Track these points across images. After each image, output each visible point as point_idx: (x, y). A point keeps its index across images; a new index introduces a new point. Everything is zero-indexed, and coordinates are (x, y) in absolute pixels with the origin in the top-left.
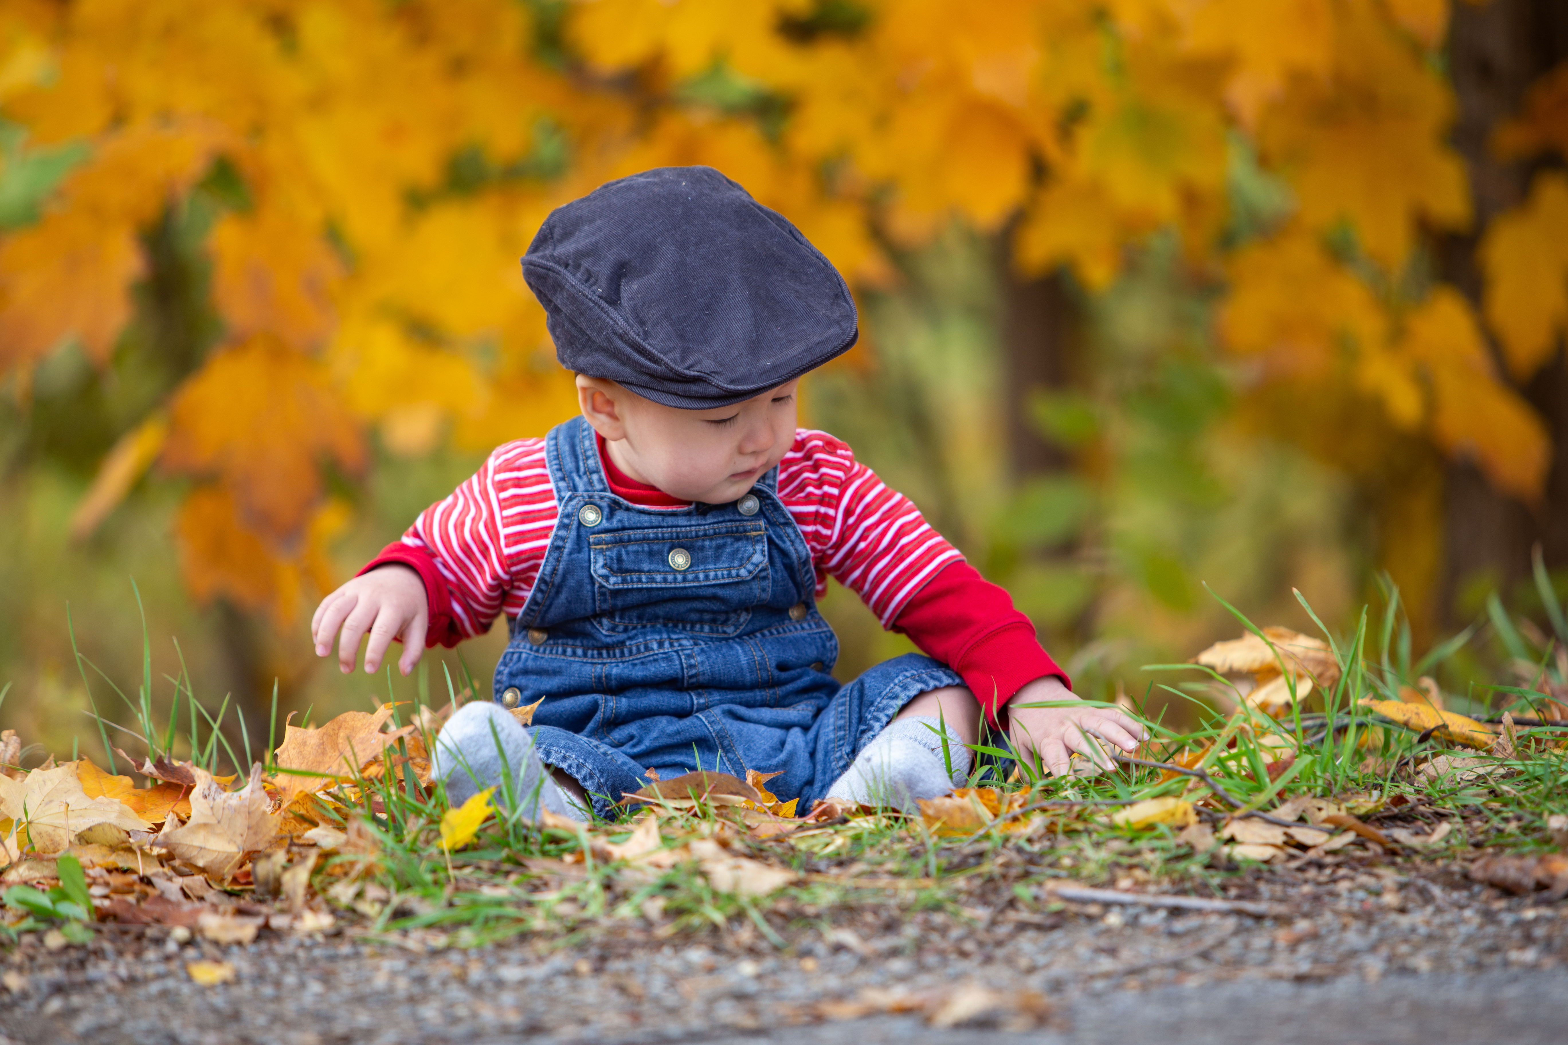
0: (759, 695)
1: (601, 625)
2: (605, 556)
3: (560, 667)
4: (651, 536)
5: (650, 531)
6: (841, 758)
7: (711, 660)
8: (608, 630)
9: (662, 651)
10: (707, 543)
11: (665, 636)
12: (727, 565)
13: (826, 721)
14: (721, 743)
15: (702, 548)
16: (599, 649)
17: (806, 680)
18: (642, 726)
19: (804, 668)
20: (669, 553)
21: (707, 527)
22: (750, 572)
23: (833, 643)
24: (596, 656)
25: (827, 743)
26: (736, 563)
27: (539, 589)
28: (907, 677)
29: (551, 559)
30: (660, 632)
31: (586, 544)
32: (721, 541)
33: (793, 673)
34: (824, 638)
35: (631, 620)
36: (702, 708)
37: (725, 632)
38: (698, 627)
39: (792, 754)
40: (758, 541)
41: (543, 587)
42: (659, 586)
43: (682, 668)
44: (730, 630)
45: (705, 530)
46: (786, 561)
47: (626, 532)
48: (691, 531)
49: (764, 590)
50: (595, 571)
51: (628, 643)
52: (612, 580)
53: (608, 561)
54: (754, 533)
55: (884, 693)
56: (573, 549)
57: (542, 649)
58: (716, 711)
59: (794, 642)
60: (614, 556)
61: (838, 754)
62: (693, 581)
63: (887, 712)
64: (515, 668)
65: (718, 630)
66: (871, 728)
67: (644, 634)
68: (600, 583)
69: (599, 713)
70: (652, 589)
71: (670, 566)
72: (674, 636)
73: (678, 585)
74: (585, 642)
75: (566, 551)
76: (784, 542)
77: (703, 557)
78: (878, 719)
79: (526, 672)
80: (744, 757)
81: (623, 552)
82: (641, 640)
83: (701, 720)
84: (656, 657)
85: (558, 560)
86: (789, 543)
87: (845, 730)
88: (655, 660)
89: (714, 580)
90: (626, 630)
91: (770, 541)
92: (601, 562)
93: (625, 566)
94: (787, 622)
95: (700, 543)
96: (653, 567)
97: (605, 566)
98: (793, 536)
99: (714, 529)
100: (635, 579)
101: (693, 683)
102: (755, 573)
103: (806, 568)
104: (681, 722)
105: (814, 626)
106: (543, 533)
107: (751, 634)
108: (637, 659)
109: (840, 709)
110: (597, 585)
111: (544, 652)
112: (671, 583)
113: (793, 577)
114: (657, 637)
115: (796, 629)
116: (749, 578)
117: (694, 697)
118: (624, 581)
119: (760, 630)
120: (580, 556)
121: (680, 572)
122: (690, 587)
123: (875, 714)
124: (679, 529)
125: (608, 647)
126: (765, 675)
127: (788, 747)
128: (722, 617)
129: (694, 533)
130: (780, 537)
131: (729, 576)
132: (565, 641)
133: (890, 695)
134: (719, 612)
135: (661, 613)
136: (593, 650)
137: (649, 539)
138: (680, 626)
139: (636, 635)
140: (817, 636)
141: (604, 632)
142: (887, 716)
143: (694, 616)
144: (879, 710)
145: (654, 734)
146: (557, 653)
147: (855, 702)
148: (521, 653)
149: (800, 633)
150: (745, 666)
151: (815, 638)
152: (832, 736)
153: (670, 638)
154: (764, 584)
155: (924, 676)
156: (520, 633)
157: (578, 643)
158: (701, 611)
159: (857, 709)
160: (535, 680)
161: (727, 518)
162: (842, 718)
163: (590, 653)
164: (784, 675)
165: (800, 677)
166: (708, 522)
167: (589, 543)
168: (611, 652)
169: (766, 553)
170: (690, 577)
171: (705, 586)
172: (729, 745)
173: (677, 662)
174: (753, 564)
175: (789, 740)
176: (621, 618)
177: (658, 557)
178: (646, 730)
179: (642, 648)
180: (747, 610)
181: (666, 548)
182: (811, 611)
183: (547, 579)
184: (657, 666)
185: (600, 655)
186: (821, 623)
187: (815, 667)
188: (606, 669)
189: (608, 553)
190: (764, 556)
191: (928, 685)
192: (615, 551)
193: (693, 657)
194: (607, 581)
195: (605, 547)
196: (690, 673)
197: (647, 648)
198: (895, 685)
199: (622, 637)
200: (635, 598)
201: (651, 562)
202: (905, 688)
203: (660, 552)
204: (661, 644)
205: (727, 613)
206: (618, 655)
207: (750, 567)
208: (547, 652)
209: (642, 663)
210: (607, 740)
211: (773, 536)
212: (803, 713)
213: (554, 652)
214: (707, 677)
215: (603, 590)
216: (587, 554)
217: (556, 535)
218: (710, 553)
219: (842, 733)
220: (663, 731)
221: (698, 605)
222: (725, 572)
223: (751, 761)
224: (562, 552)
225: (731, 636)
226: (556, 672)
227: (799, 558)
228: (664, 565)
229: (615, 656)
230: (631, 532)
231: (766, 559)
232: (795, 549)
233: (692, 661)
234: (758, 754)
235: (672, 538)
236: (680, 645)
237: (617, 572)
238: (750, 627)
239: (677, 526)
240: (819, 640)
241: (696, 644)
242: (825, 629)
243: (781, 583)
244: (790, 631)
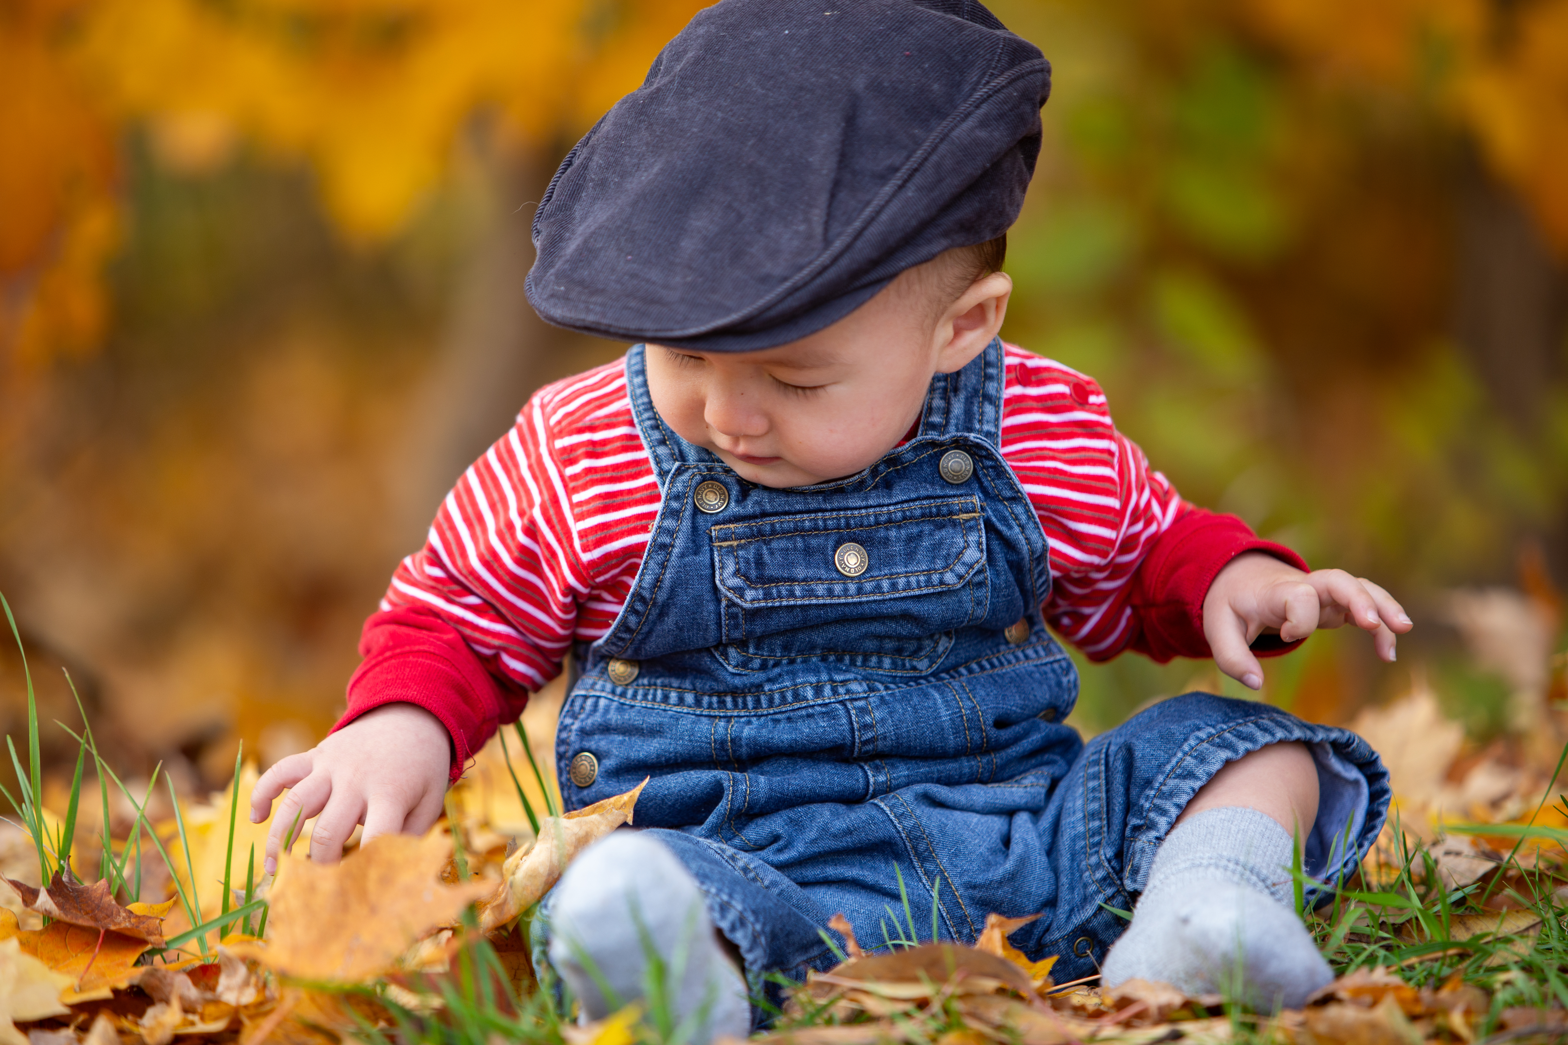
0: (966, 765)
1: (727, 659)
2: (736, 557)
3: (661, 724)
4: (807, 524)
5: (805, 516)
6: (1098, 865)
7: (896, 716)
8: (735, 667)
9: (820, 702)
10: (893, 533)
11: (824, 677)
12: (924, 567)
13: (1070, 805)
14: (915, 848)
15: (886, 541)
16: (720, 694)
17: (1036, 738)
18: (791, 820)
19: (1031, 720)
20: (835, 551)
21: (892, 508)
22: (960, 577)
23: (1072, 677)
24: (715, 705)
25: (1074, 840)
26: (939, 564)
27: (631, 610)
28: (1202, 741)
29: (652, 564)
30: (816, 671)
31: (707, 540)
32: (915, 530)
33: (1017, 729)
34: (1059, 671)
35: (772, 651)
36: (885, 790)
37: (914, 668)
38: (874, 659)
39: (1023, 861)
40: (971, 528)
41: (639, 607)
42: (821, 601)
43: (852, 730)
44: (922, 665)
45: (889, 513)
46: (1013, 557)
47: (768, 520)
48: (868, 516)
49: (979, 603)
50: (722, 581)
51: (767, 688)
52: (749, 594)
53: (742, 565)
54: (965, 516)
55: (1168, 767)
56: (687, 548)
57: (630, 693)
58: (906, 796)
59: (1018, 680)
60: (751, 556)
61: (1094, 860)
62: (872, 592)
63: (1176, 800)
64: (589, 721)
65: (904, 665)
66: (1151, 826)
67: (793, 674)
68: (729, 600)
69: (724, 801)
70: (809, 606)
71: (838, 571)
72: (838, 677)
73: (850, 600)
74: (698, 685)
75: (676, 550)
76: (1010, 527)
77: (887, 555)
78: (1163, 812)
79: (606, 729)
80: (949, 867)
81: (765, 551)
82: (788, 684)
83: (884, 811)
84: (810, 710)
85: (663, 566)
86: (1017, 529)
87: (1100, 819)
88: (809, 716)
89: (904, 590)
90: (764, 667)
91: (990, 527)
92: (731, 567)
93: (768, 572)
94: (1002, 647)
95: (882, 533)
96: (811, 573)
97: (737, 573)
98: (1023, 518)
99: (904, 512)
100: (784, 593)
101: (867, 752)
102: (968, 578)
103: (1040, 568)
104: (853, 816)
105: (1042, 653)
106: (640, 523)
107: (952, 670)
108: (781, 713)
109: (1091, 784)
110: (724, 603)
111: (634, 696)
112: (839, 597)
113: (1020, 583)
114: (813, 679)
115: (1017, 659)
116: (959, 586)
117: (870, 773)
118: (767, 596)
119: (966, 663)
120: (698, 559)
121: (852, 578)
122: (868, 602)
123: (1157, 801)
124: (849, 512)
125: (735, 692)
126: (976, 737)
127: (1017, 848)
128: (912, 646)
129: (872, 519)
130: (1004, 520)
131: (929, 583)
132: (667, 681)
133: (1179, 771)
134: (909, 638)
135: (820, 641)
136: (710, 696)
137: (803, 529)
138: (847, 659)
139: (780, 675)
140: (1047, 669)
141: (730, 669)
142: (1178, 806)
143: (870, 644)
144: (1162, 795)
145: (812, 834)
146: (654, 699)
147: (1118, 779)
148: (599, 697)
149: (1024, 666)
150: (947, 725)
151: (1046, 673)
152: (1081, 829)
153: (832, 680)
154: (980, 593)
155: (1227, 735)
156: (595, 665)
157: (687, 684)
158: (880, 637)
159: (1121, 789)
160: (622, 742)
161: (923, 493)
162: (1094, 799)
163: (706, 699)
164: (1005, 734)
165: (1026, 734)
166: (894, 500)
167: (711, 538)
168: (740, 700)
169: (984, 547)
170: (868, 586)
171: (891, 599)
172: (927, 849)
173: (844, 721)
174: (964, 564)
175: (1016, 836)
176: (758, 647)
177: (818, 557)
178: (797, 825)
179: (789, 696)
180: (948, 634)
181: (831, 543)
182: (1036, 628)
183: (646, 594)
184: (813, 726)
185: (722, 704)
186: (1052, 646)
187: (1045, 715)
188: (733, 728)
189: (741, 553)
190: (982, 551)
191: (1236, 751)
192: (752, 549)
193: (868, 713)
194: (742, 596)
195: (735, 543)
196: (864, 738)
197: (797, 697)
198: (1185, 754)
199: (759, 677)
200: (782, 621)
201: (808, 566)
202: (1202, 759)
203: (822, 550)
204: (818, 691)
205: (919, 639)
206: (750, 705)
207: (960, 569)
208: (639, 697)
209: (789, 719)
210: (736, 841)
211: (994, 519)
212: (1033, 790)
213: (650, 697)
214: (889, 743)
215: (734, 610)
216: (708, 555)
217: (659, 527)
218: (898, 548)
219: (1097, 823)
220: (824, 829)
221: (877, 628)
222: (922, 578)
223: (961, 875)
224: (670, 554)
225: (924, 674)
226: (654, 732)
227: (1032, 552)
228: (828, 569)
229: (745, 706)
230: (775, 519)
231: (985, 557)
232: (1026, 539)
233: (868, 719)
234: (971, 862)
235: (838, 528)
236: (848, 692)
237: (756, 583)
238: (952, 660)
239: (846, 509)
240: (1051, 675)
241: (872, 689)
242: (1059, 657)
243: (1005, 592)
244: (1009, 662)
